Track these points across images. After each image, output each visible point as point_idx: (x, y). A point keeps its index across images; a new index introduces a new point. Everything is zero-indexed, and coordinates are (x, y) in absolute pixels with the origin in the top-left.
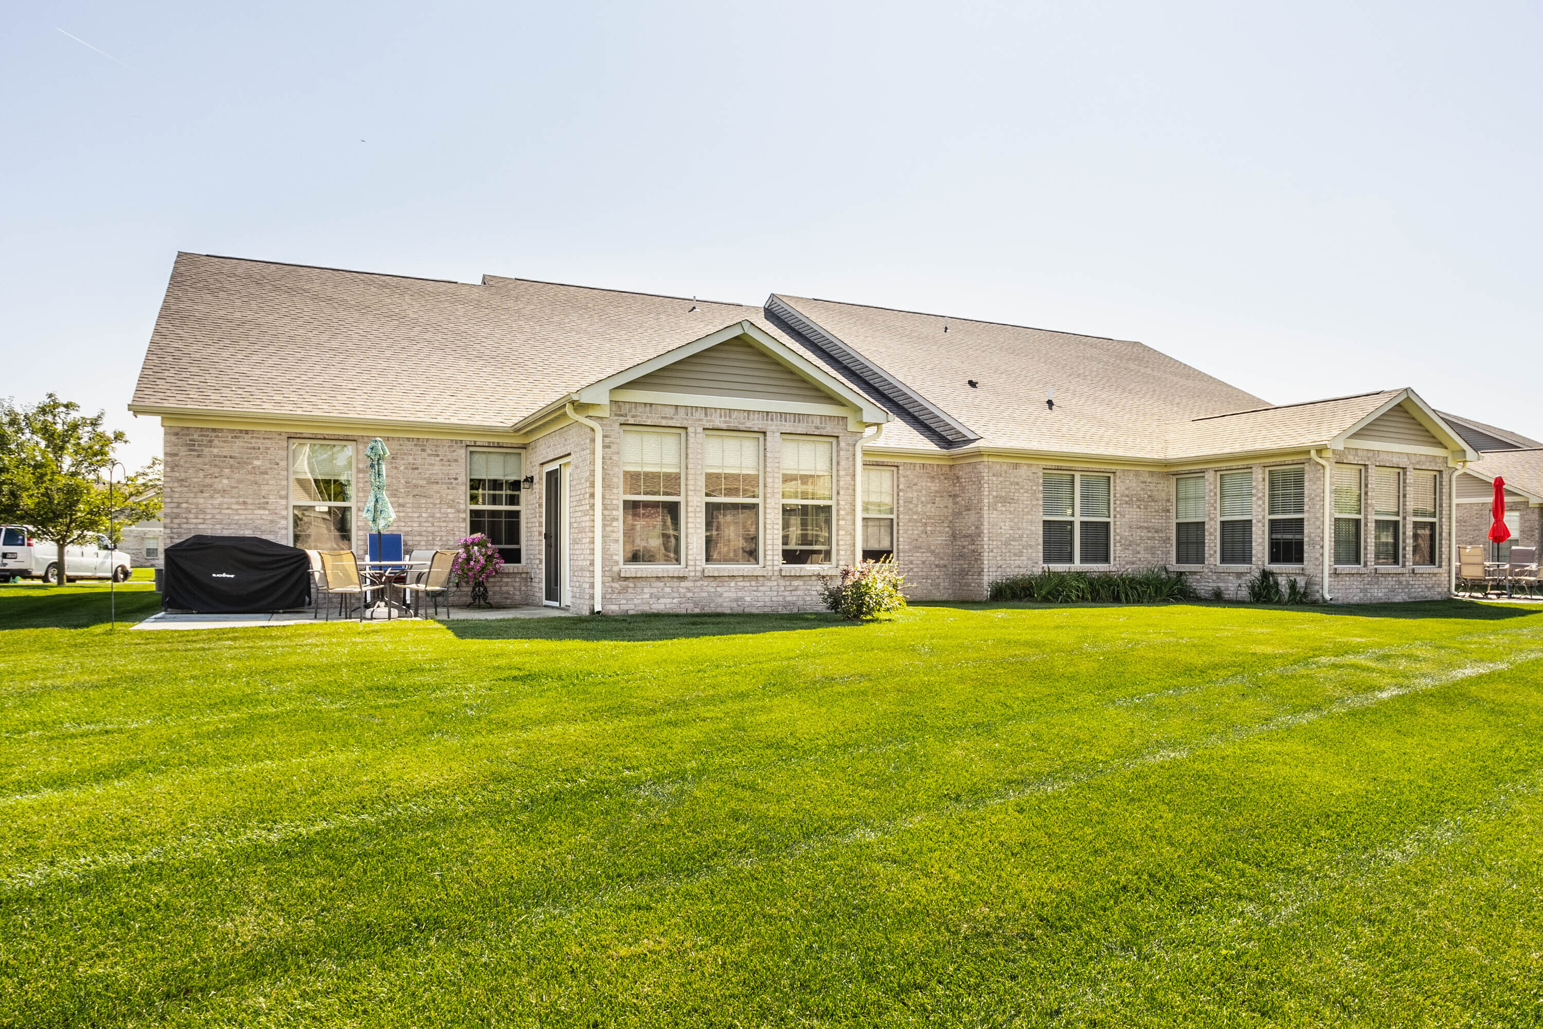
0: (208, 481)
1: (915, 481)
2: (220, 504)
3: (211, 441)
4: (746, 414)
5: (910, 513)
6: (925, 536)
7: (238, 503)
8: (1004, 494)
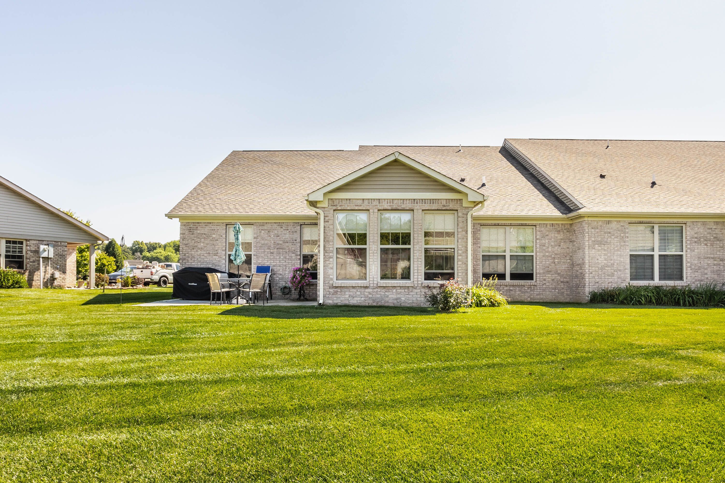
0: (196, 244)
1: (547, 233)
2: (200, 254)
3: (197, 228)
4: (402, 201)
5: (544, 252)
6: (553, 265)
7: (207, 253)
8: (600, 239)
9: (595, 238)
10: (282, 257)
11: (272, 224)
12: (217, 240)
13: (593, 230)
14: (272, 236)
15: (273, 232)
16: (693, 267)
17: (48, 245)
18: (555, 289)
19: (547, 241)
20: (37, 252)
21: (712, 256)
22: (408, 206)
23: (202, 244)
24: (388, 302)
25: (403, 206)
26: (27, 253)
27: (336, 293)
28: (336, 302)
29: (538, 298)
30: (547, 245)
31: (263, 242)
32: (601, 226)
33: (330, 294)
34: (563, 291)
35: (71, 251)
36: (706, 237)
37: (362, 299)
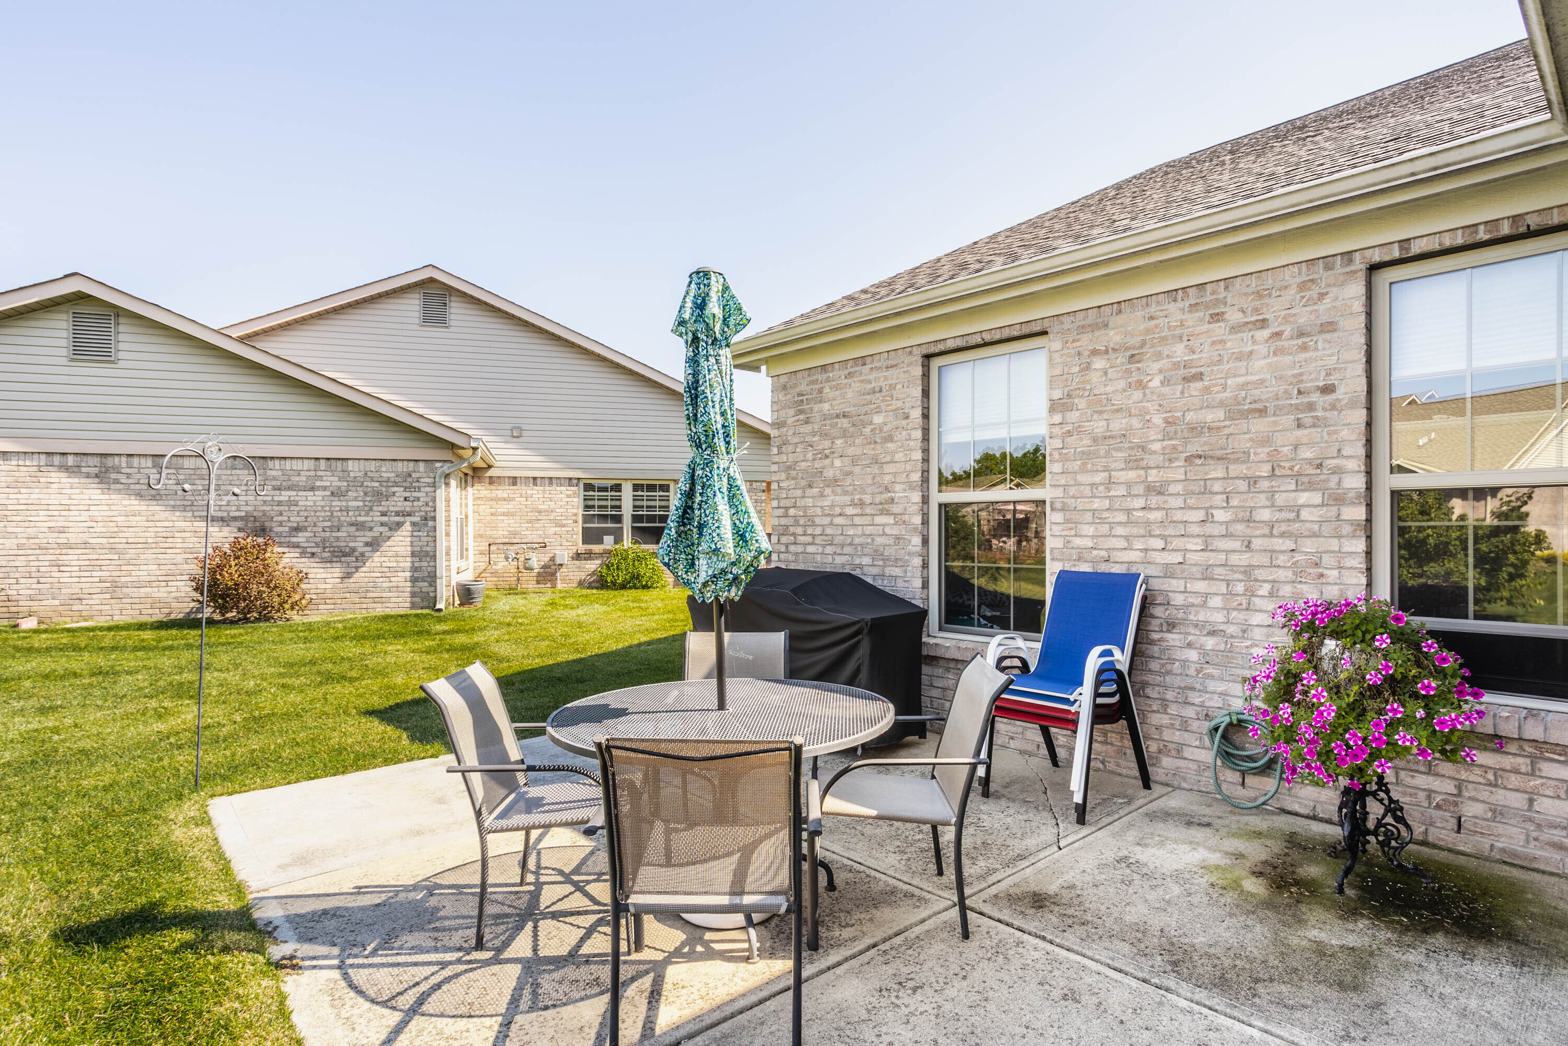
10: (1220, 515)
11: (1153, 309)
12: (890, 439)
14: (1156, 383)
15: (1159, 356)
23: (837, 463)
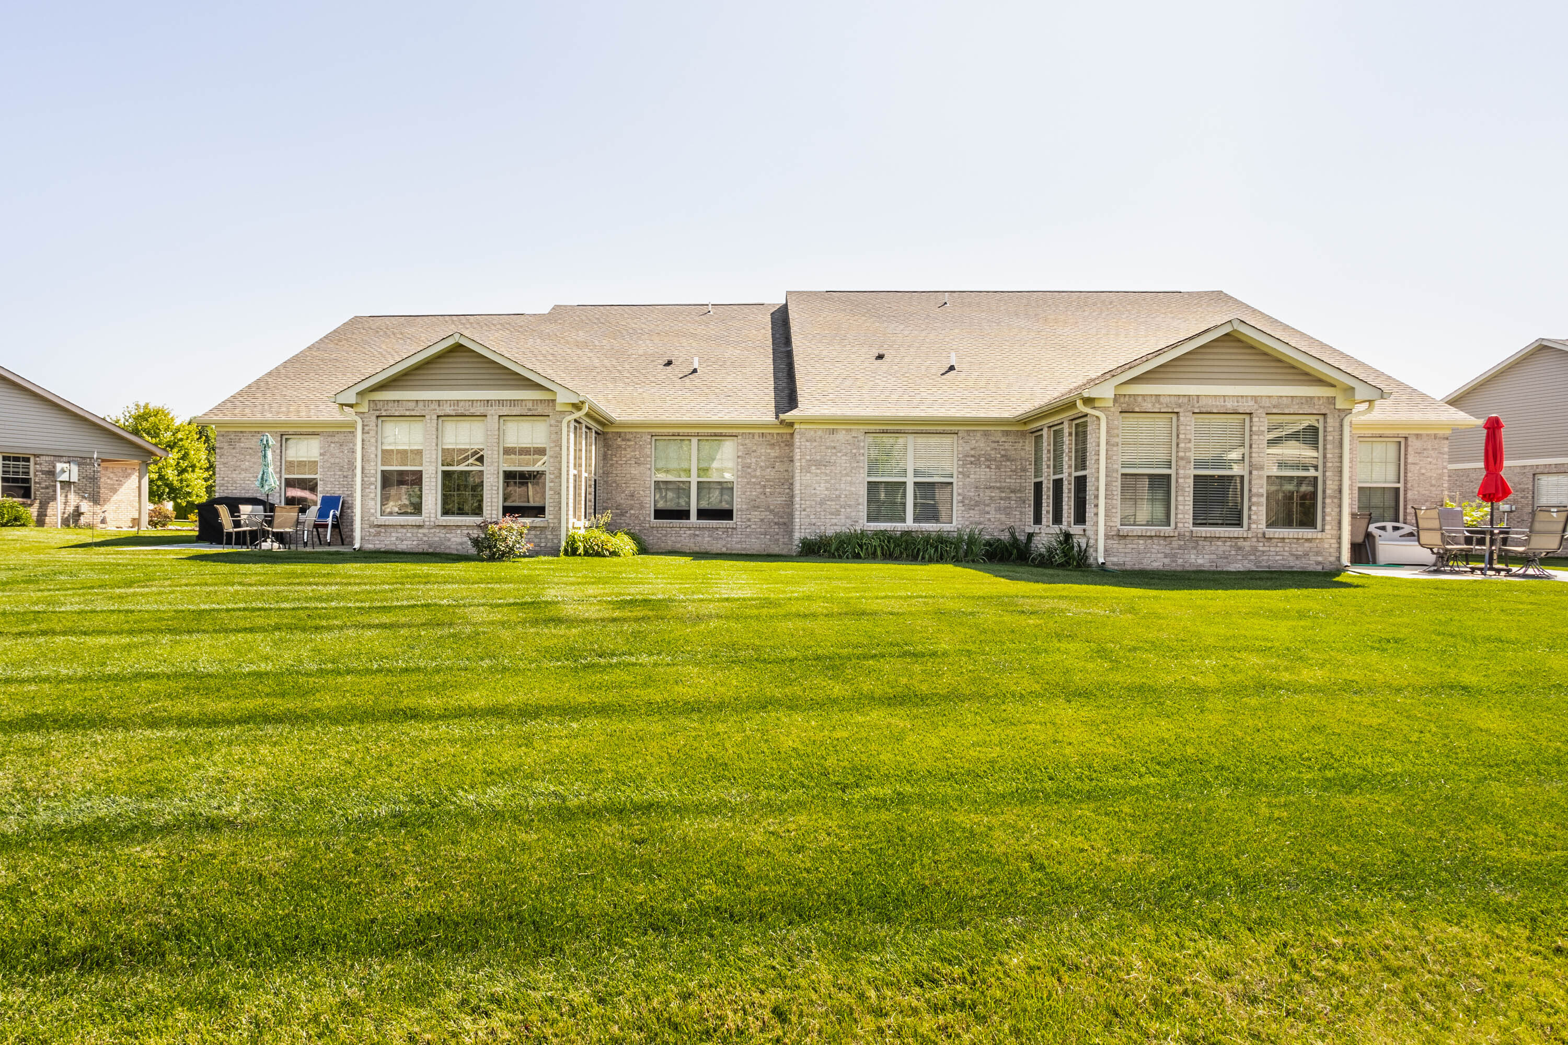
0: (238, 464)
1: (754, 448)
2: (244, 478)
3: (241, 439)
5: (748, 476)
6: (762, 497)
8: (818, 458)
9: (811, 455)
13: (808, 444)
14: (345, 452)
16: (967, 502)
17: (69, 462)
18: (765, 534)
19: (754, 460)
20: (51, 473)
21: (998, 485)
22: (478, 410)
24: (449, 548)
25: (472, 411)
26: (35, 475)
27: (379, 533)
28: (378, 546)
29: (737, 548)
30: (753, 466)
31: (332, 461)
32: (821, 437)
33: (370, 535)
34: (777, 537)
35: (129, 471)
36: (990, 455)
37: (415, 543)
